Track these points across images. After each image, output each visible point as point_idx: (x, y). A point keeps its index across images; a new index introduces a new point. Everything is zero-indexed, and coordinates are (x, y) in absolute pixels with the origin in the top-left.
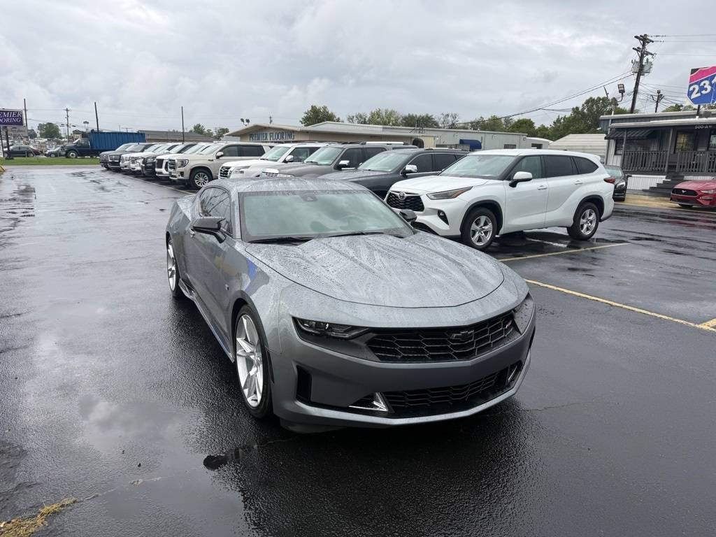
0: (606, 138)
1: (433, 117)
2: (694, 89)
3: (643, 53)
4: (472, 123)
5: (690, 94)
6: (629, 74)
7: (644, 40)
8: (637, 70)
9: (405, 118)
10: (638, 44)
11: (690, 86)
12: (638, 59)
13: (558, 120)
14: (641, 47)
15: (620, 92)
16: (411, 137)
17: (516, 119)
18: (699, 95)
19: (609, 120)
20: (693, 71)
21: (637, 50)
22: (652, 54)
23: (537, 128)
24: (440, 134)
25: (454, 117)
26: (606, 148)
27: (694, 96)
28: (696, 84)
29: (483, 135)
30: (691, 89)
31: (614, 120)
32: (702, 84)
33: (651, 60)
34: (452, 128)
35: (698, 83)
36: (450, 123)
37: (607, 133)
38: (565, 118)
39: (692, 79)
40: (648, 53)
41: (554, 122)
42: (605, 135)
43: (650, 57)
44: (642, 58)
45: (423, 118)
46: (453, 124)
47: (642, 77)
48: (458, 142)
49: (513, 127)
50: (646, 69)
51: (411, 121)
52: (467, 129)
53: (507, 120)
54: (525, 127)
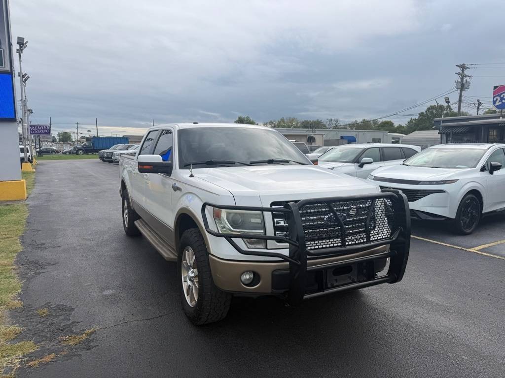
0: (439, 133)
1: (322, 121)
2: (497, 99)
3: (463, 76)
4: (349, 125)
5: (494, 102)
6: (454, 90)
7: (463, 67)
8: (460, 87)
9: (303, 123)
10: (459, 70)
11: (494, 97)
12: (460, 80)
13: (411, 121)
14: (461, 72)
15: (446, 102)
16: (306, 136)
17: (380, 121)
18: (501, 103)
19: (440, 121)
20: (495, 88)
21: (459, 74)
22: (469, 76)
23: (396, 127)
24: (327, 133)
25: (337, 121)
26: (440, 140)
27: (497, 104)
28: (498, 96)
29: (357, 133)
30: (495, 99)
31: (444, 121)
32: (502, 96)
33: (469, 80)
34: (335, 129)
35: (499, 96)
36: (334, 125)
37: (440, 130)
38: (415, 120)
39: (494, 93)
40: (466, 76)
41: (409, 122)
42: (438, 131)
43: (468, 78)
44: (462, 79)
45: (315, 122)
46: (336, 126)
47: (463, 92)
48: (339, 138)
49: (378, 127)
50: (466, 86)
51: (306, 125)
52: (346, 129)
53: (375, 121)
54: (387, 126)
